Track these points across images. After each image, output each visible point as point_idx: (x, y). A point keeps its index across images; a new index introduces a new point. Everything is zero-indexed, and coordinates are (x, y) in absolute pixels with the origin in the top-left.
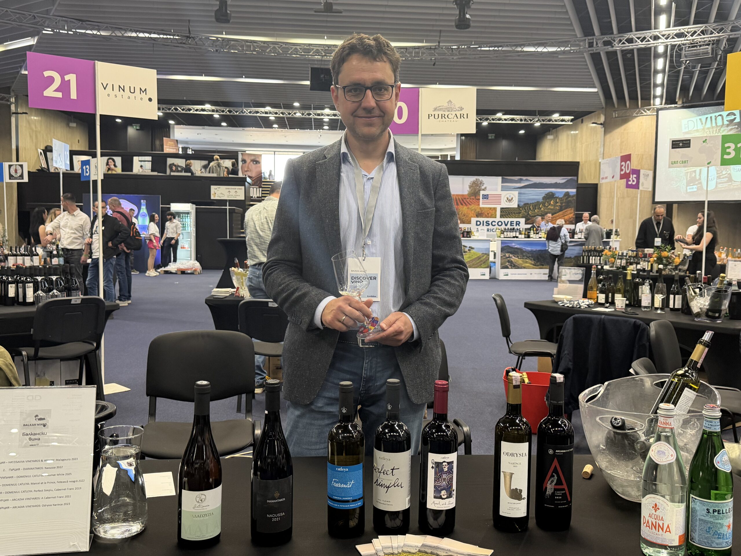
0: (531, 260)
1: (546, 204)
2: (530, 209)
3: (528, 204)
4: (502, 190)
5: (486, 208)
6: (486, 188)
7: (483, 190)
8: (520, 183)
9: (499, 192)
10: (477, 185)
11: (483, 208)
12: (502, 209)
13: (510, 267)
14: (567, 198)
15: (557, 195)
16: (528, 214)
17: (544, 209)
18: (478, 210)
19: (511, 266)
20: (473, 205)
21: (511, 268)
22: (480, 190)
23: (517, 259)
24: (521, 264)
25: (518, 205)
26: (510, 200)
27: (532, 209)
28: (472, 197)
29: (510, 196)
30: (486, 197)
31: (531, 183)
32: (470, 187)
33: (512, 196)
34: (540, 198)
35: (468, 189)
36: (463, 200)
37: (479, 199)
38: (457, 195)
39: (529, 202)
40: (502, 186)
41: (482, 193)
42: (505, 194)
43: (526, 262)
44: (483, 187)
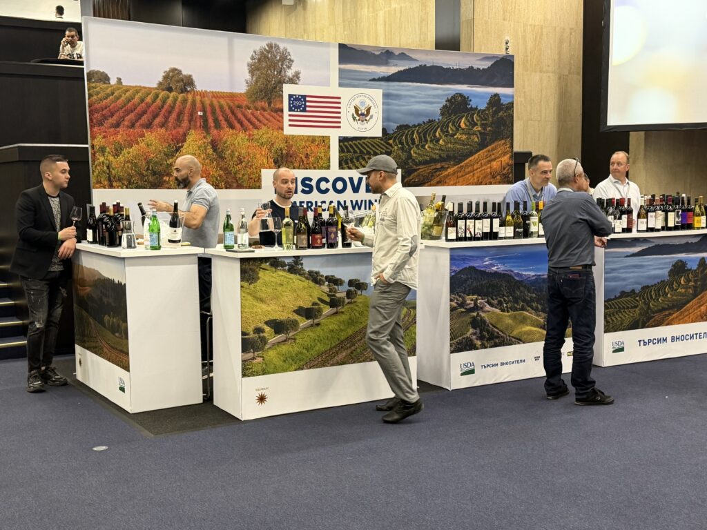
0: (536, 310)
1: (451, 129)
2: (413, 141)
3: (407, 127)
4: (341, 85)
5: (301, 138)
6: (297, 75)
7: (292, 81)
8: (386, 64)
9: (334, 89)
10: (273, 65)
11: (293, 137)
12: (343, 140)
13: (479, 343)
14: (495, 113)
15: (473, 103)
16: (410, 156)
17: (447, 143)
18: (280, 145)
19: (481, 338)
20: (264, 129)
21: (484, 347)
22: (281, 82)
23: (498, 311)
24: (508, 327)
25: (384, 130)
26: (362, 115)
27: (417, 141)
28: (260, 104)
29: (363, 103)
30: (299, 103)
31: (413, 65)
32: (253, 69)
33: (368, 103)
34: (434, 109)
35: (248, 77)
36: (233, 113)
37: (282, 111)
38: (216, 95)
39: (412, 121)
40: (341, 71)
41: (288, 89)
42: (350, 97)
43: (524, 321)
44: (290, 73)
